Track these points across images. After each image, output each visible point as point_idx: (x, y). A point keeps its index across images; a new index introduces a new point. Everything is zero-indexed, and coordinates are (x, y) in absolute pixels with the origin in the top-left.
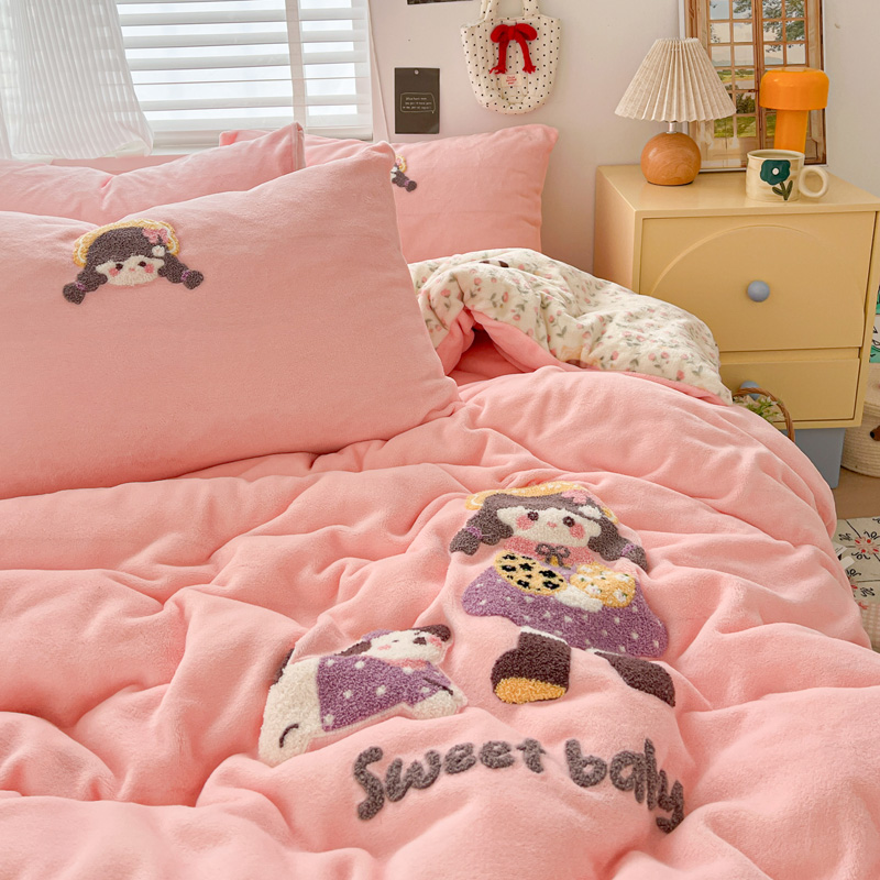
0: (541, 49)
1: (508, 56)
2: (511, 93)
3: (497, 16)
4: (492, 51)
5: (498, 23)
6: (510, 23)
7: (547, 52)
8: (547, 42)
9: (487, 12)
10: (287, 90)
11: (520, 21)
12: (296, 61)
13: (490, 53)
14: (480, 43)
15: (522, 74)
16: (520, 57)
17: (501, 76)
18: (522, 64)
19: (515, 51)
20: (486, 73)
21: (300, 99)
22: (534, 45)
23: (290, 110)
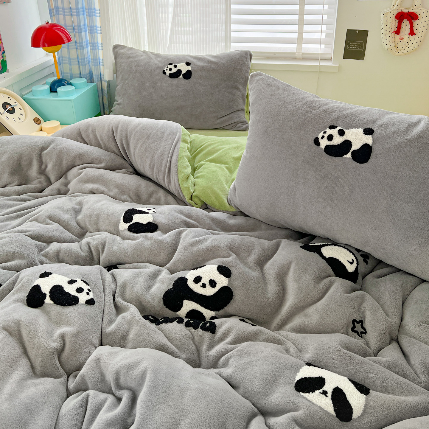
0: (419, 24)
1: (402, 27)
2: (400, 44)
3: (400, 8)
4: (395, 23)
5: (400, 11)
6: (406, 11)
7: (422, 27)
8: (423, 22)
9: (396, 5)
10: (295, 36)
11: (411, 10)
12: (301, 23)
13: (393, 25)
14: (389, 20)
15: (408, 35)
16: (408, 28)
17: (398, 36)
18: (408, 31)
19: (406, 24)
20: (390, 34)
21: (300, 41)
22: (416, 23)
23: (295, 46)
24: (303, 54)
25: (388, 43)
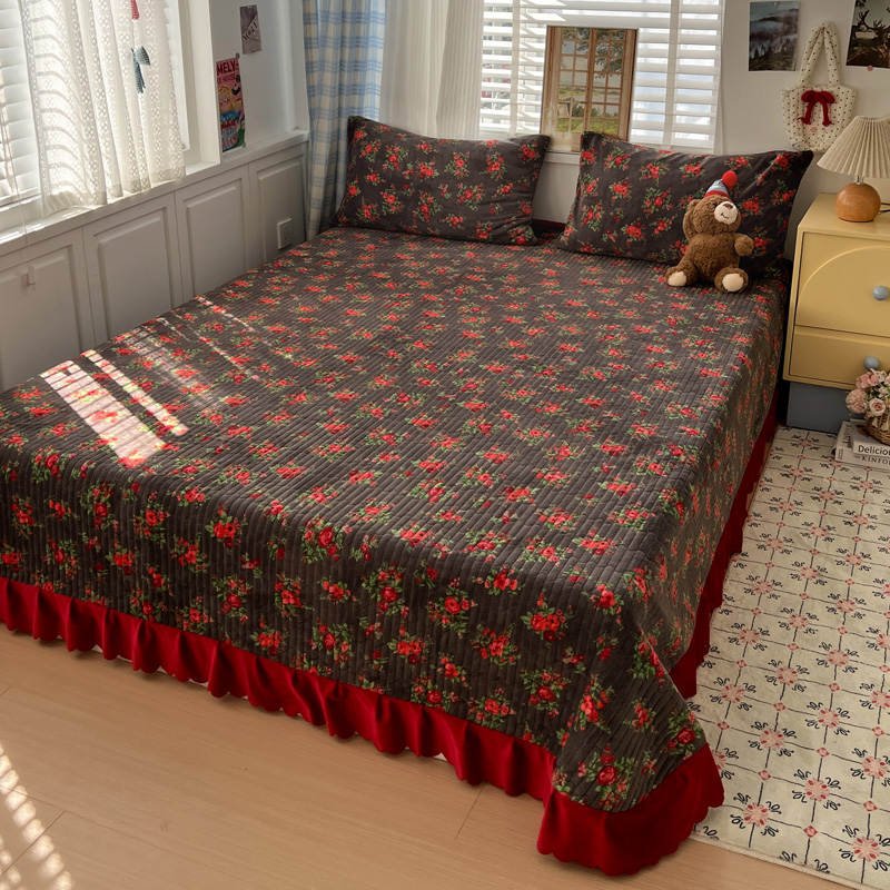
0: (838, 110)
1: (813, 113)
2: (813, 138)
3: (808, 85)
4: (802, 109)
5: (808, 90)
6: (818, 90)
8: (842, 106)
9: (801, 81)
10: (662, 119)
11: (825, 90)
12: (670, 100)
13: (800, 110)
14: (793, 102)
15: (822, 126)
16: (821, 114)
17: (809, 127)
18: (822, 120)
19: (819, 110)
20: (795, 123)
21: (669, 127)
23: (661, 134)
25: (792, 135)
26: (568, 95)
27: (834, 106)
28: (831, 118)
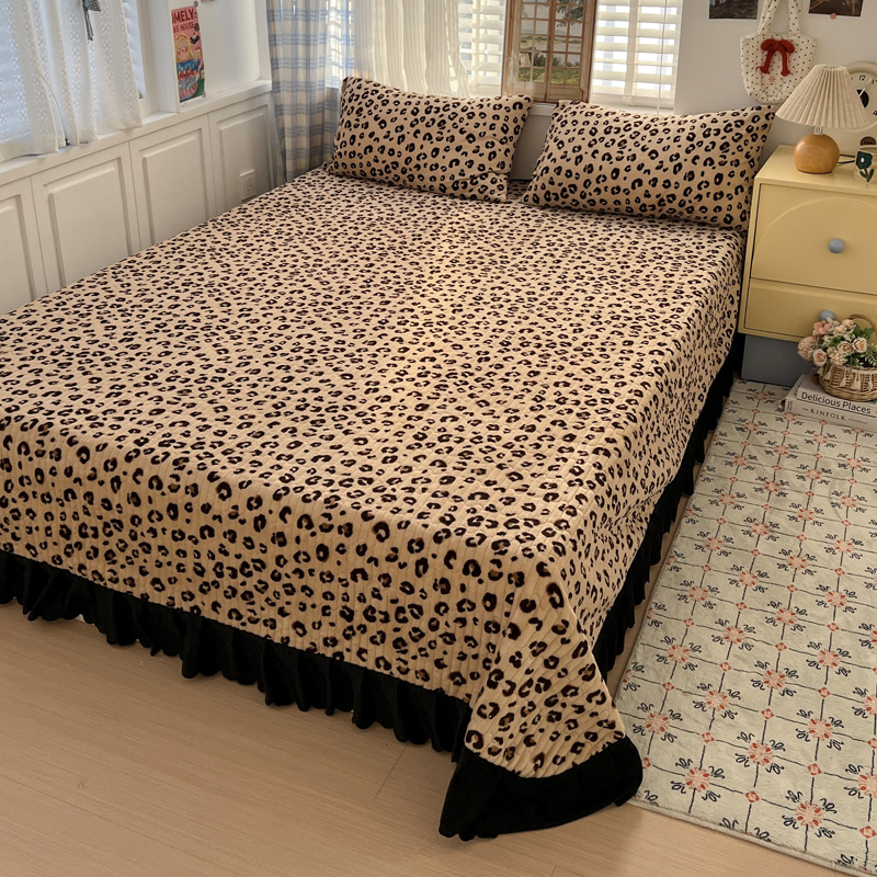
0: (797, 60)
1: (772, 62)
2: (771, 87)
3: (768, 33)
4: (761, 57)
6: (778, 38)
7: (801, 62)
8: (802, 56)
9: (761, 29)
10: (624, 68)
11: (785, 38)
12: (632, 49)
13: (759, 59)
14: (752, 50)
16: (780, 64)
17: (767, 76)
18: (781, 69)
19: (778, 60)
20: (754, 72)
22: (791, 57)
23: (622, 84)
24: (634, 98)
25: (750, 84)
26: (530, 44)
27: (794, 56)
28: (790, 68)
